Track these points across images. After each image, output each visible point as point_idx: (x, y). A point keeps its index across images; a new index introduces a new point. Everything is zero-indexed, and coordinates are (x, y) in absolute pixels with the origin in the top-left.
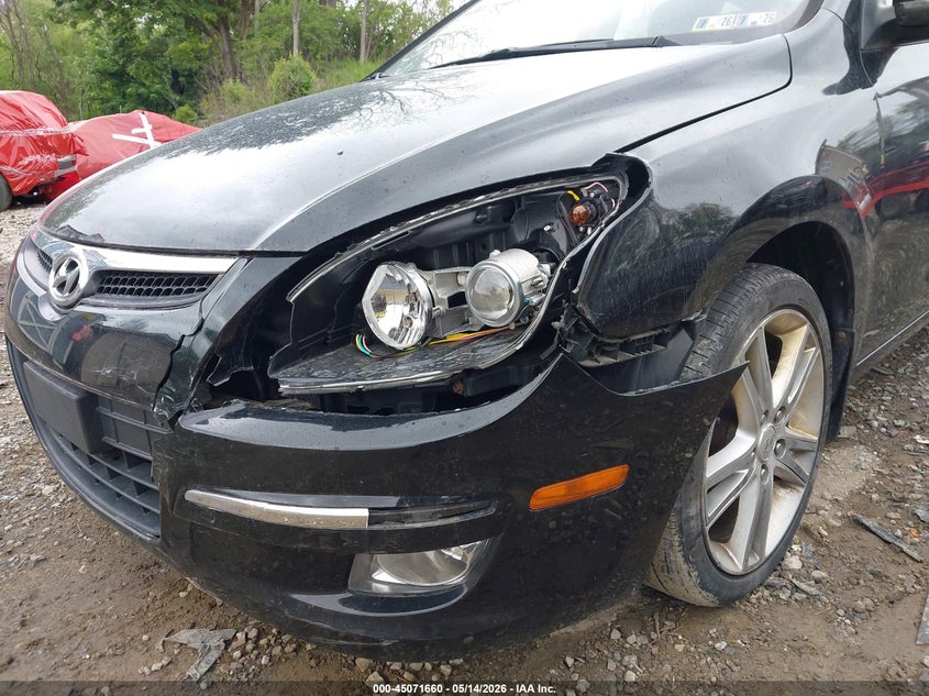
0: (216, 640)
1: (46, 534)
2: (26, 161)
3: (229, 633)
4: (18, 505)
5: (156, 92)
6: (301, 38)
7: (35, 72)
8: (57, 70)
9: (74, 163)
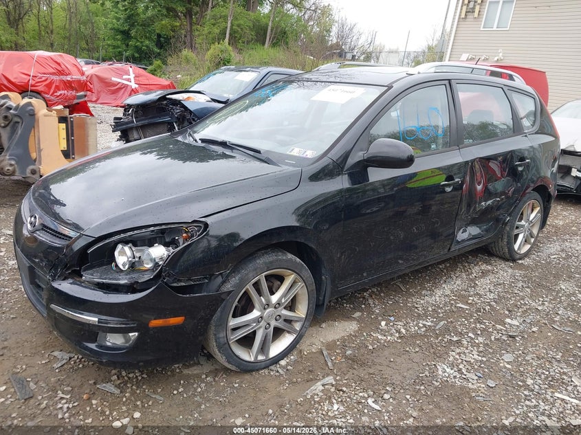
0: (67, 356)
1: (18, 307)
2: (58, 94)
3: (72, 355)
4: (11, 293)
5: (147, 46)
6: (231, 29)
7: (78, 25)
8: (91, 26)
9: (85, 96)
